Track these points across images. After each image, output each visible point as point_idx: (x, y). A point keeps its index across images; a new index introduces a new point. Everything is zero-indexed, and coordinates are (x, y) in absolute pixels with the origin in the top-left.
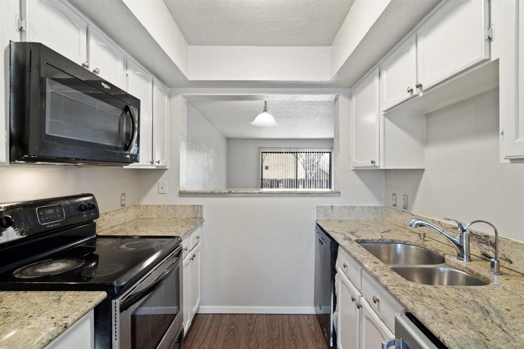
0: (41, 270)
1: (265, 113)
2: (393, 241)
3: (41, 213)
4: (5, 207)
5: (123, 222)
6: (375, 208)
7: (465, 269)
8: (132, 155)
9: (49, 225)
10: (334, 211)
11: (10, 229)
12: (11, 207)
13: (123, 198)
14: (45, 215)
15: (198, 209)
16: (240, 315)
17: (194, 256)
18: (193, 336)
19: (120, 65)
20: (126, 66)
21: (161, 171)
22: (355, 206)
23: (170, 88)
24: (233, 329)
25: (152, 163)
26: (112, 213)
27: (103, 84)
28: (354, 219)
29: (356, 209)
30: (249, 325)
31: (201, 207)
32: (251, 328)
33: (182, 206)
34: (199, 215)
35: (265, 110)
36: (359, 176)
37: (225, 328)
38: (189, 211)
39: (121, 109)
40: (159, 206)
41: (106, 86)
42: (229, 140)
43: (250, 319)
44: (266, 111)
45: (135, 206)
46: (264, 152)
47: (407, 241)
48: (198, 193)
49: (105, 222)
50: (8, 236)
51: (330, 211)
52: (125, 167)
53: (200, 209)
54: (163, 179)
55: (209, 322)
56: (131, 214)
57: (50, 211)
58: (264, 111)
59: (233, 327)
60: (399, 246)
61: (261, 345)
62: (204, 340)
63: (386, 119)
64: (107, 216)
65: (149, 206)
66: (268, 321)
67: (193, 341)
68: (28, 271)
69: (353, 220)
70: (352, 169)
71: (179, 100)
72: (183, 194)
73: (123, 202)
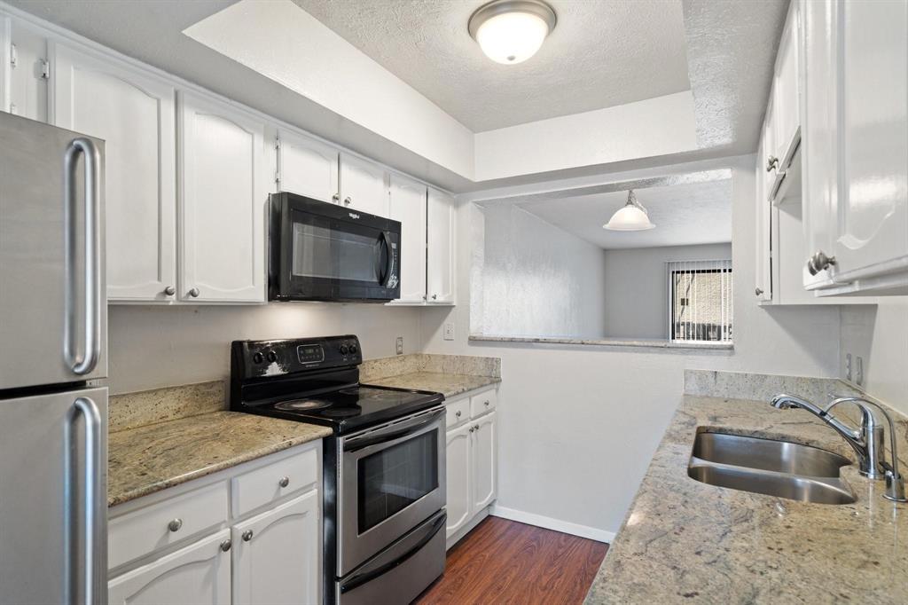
0: (295, 406)
1: (630, 208)
2: (783, 437)
3: (302, 352)
4: (272, 344)
5: (399, 373)
6: (814, 381)
7: (848, 487)
8: (391, 289)
9: (308, 364)
10: (719, 382)
11: (275, 364)
12: (276, 344)
13: (400, 343)
14: (305, 355)
15: (493, 363)
16: (552, 533)
17: (477, 427)
18: (475, 540)
19: (380, 184)
20: (388, 182)
21: (446, 309)
22: (766, 376)
23: (457, 193)
24: (533, 546)
25: (425, 298)
26: (383, 361)
27: (351, 215)
28: (763, 399)
29: (768, 380)
30: (560, 547)
31: (498, 361)
32: (561, 551)
33: (472, 358)
34: (494, 372)
35: (630, 202)
36: (777, 319)
37: (522, 541)
38: (482, 365)
39: (375, 237)
40: (444, 357)
41: (355, 216)
42: (606, 252)
43: (565, 541)
44: (632, 203)
45: (417, 356)
46: (678, 272)
47: (814, 441)
48: (492, 341)
49: (374, 371)
50: (272, 370)
51: (712, 380)
52: (386, 304)
53: (495, 364)
54: (450, 321)
55: (503, 529)
56: (410, 365)
57: (310, 351)
58: (628, 204)
59: (534, 543)
60: (786, 446)
61: (564, 576)
62: (487, 547)
63: (781, 212)
64: (377, 364)
65: (433, 355)
66: (592, 550)
67: (474, 544)
68: (286, 405)
69: (760, 402)
70: (760, 304)
71: (469, 208)
72: (474, 341)
73: (400, 349)
